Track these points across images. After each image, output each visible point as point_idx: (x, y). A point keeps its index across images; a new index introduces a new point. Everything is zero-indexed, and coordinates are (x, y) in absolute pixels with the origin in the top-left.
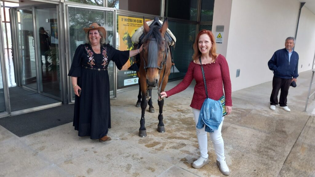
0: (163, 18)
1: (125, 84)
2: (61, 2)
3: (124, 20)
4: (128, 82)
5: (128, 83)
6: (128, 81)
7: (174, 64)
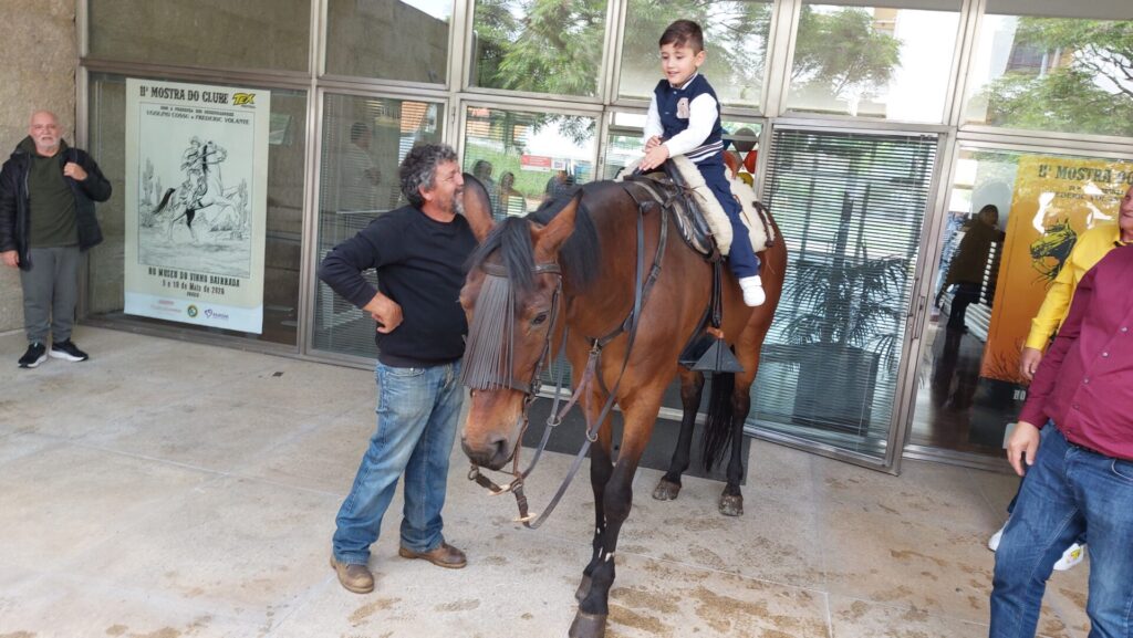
7: (721, 336)
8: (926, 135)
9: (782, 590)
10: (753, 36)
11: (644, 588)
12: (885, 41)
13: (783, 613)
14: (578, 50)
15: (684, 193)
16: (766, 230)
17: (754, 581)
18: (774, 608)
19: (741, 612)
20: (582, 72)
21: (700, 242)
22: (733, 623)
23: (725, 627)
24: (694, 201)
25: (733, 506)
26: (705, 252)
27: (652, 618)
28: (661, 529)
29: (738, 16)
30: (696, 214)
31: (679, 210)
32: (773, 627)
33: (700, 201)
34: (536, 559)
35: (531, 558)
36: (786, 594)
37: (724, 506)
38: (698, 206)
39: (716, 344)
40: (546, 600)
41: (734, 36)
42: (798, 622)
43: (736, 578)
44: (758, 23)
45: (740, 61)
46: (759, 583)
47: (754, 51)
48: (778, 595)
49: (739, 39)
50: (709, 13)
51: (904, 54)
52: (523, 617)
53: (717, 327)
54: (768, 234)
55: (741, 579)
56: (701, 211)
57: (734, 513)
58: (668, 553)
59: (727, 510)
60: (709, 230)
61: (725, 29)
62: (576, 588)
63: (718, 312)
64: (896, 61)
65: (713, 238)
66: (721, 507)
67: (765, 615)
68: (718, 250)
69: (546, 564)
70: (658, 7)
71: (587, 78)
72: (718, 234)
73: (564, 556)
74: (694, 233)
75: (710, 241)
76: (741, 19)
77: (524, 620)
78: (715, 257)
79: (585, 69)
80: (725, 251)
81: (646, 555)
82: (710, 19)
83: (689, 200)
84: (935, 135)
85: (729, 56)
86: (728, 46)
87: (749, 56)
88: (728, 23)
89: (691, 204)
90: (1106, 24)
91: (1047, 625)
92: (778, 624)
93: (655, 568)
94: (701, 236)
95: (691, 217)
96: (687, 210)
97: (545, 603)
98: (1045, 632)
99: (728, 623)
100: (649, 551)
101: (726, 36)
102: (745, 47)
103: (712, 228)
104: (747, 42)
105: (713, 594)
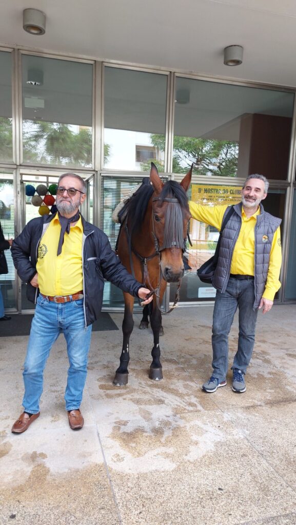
0: (292, 185)
1: (200, 296)
2: (96, 170)
3: (203, 192)
4: (208, 292)
5: (206, 293)
6: (207, 290)
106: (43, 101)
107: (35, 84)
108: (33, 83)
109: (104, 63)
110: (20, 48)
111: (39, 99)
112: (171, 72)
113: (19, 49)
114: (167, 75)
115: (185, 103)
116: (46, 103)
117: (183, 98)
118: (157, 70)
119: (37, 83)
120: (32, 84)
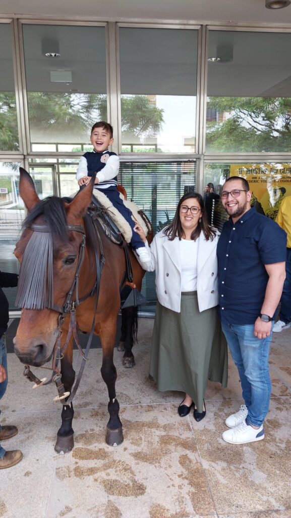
7: (135, 286)
8: (191, 160)
9: (163, 407)
10: (95, 110)
11: (93, 430)
12: (155, 110)
13: (167, 422)
14: (6, 122)
15: (102, 212)
16: (147, 226)
17: (148, 406)
18: (162, 421)
19: (146, 428)
20: (9, 133)
21: (115, 238)
22: (143, 437)
23: (140, 442)
24: (108, 215)
25: (130, 362)
26: (119, 243)
27: (100, 449)
28: (95, 387)
29: (86, 100)
30: (111, 223)
31: (101, 222)
32: (163, 433)
33: (111, 215)
34: (28, 430)
35: (24, 430)
36: (165, 409)
37: (126, 363)
38: (111, 218)
39: (132, 291)
40: (37, 458)
41: (85, 110)
42: (175, 425)
43: (140, 407)
44: (96, 104)
45: (90, 123)
46: (151, 406)
47: (96, 117)
48: (162, 411)
49: (88, 111)
50: (71, 99)
51: (165, 116)
52: (25, 475)
53: (132, 282)
54: (148, 228)
55: (142, 407)
56: (113, 221)
57: (131, 366)
58: (101, 401)
59: (127, 365)
60: (119, 231)
61: (80, 107)
62: (55, 443)
63: (131, 274)
64: (161, 120)
65: (122, 235)
66: (124, 364)
67: (158, 427)
68: (126, 241)
69: (34, 431)
70: (45, 98)
71: (13, 136)
72: (125, 232)
73: (44, 422)
74: (111, 233)
75: (121, 237)
76: (87, 102)
77: (27, 478)
78: (124, 244)
79: (11, 131)
80: (129, 241)
81: (90, 407)
82: (72, 102)
83: (105, 215)
84: (195, 160)
85: (84, 120)
86: (83, 116)
87: (94, 120)
88: (81, 104)
89: (107, 218)
90: (244, 99)
91: (281, 390)
92: (165, 430)
93: (96, 414)
94: (115, 235)
95: (108, 225)
96: (105, 221)
97: (38, 460)
98: (281, 394)
99: (141, 439)
100: (91, 404)
101: (81, 111)
102: (91, 116)
103: (121, 230)
104: (92, 113)
105: (130, 422)
106: (70, 74)
107: (55, 55)
108: (53, 54)
109: (118, 24)
110: (19, 16)
111: (65, 71)
112: (202, 25)
113: (18, 19)
114: (198, 30)
115: (227, 61)
116: (74, 74)
117: (225, 54)
118: (185, 25)
119: (57, 55)
120: (51, 55)
